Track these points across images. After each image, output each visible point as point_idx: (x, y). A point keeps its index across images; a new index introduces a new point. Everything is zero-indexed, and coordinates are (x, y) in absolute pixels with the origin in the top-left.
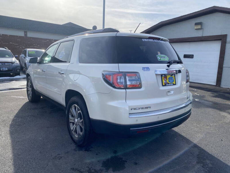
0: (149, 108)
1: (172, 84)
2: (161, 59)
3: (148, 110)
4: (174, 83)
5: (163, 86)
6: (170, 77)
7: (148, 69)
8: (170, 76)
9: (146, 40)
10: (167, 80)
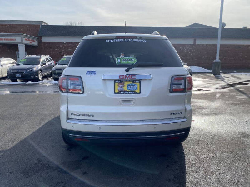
0: (91, 117)
1: (134, 93)
2: (122, 62)
3: (91, 118)
4: (138, 91)
5: (115, 93)
6: (131, 84)
7: (94, 73)
8: (131, 82)
9: (111, 41)
10: (124, 86)
